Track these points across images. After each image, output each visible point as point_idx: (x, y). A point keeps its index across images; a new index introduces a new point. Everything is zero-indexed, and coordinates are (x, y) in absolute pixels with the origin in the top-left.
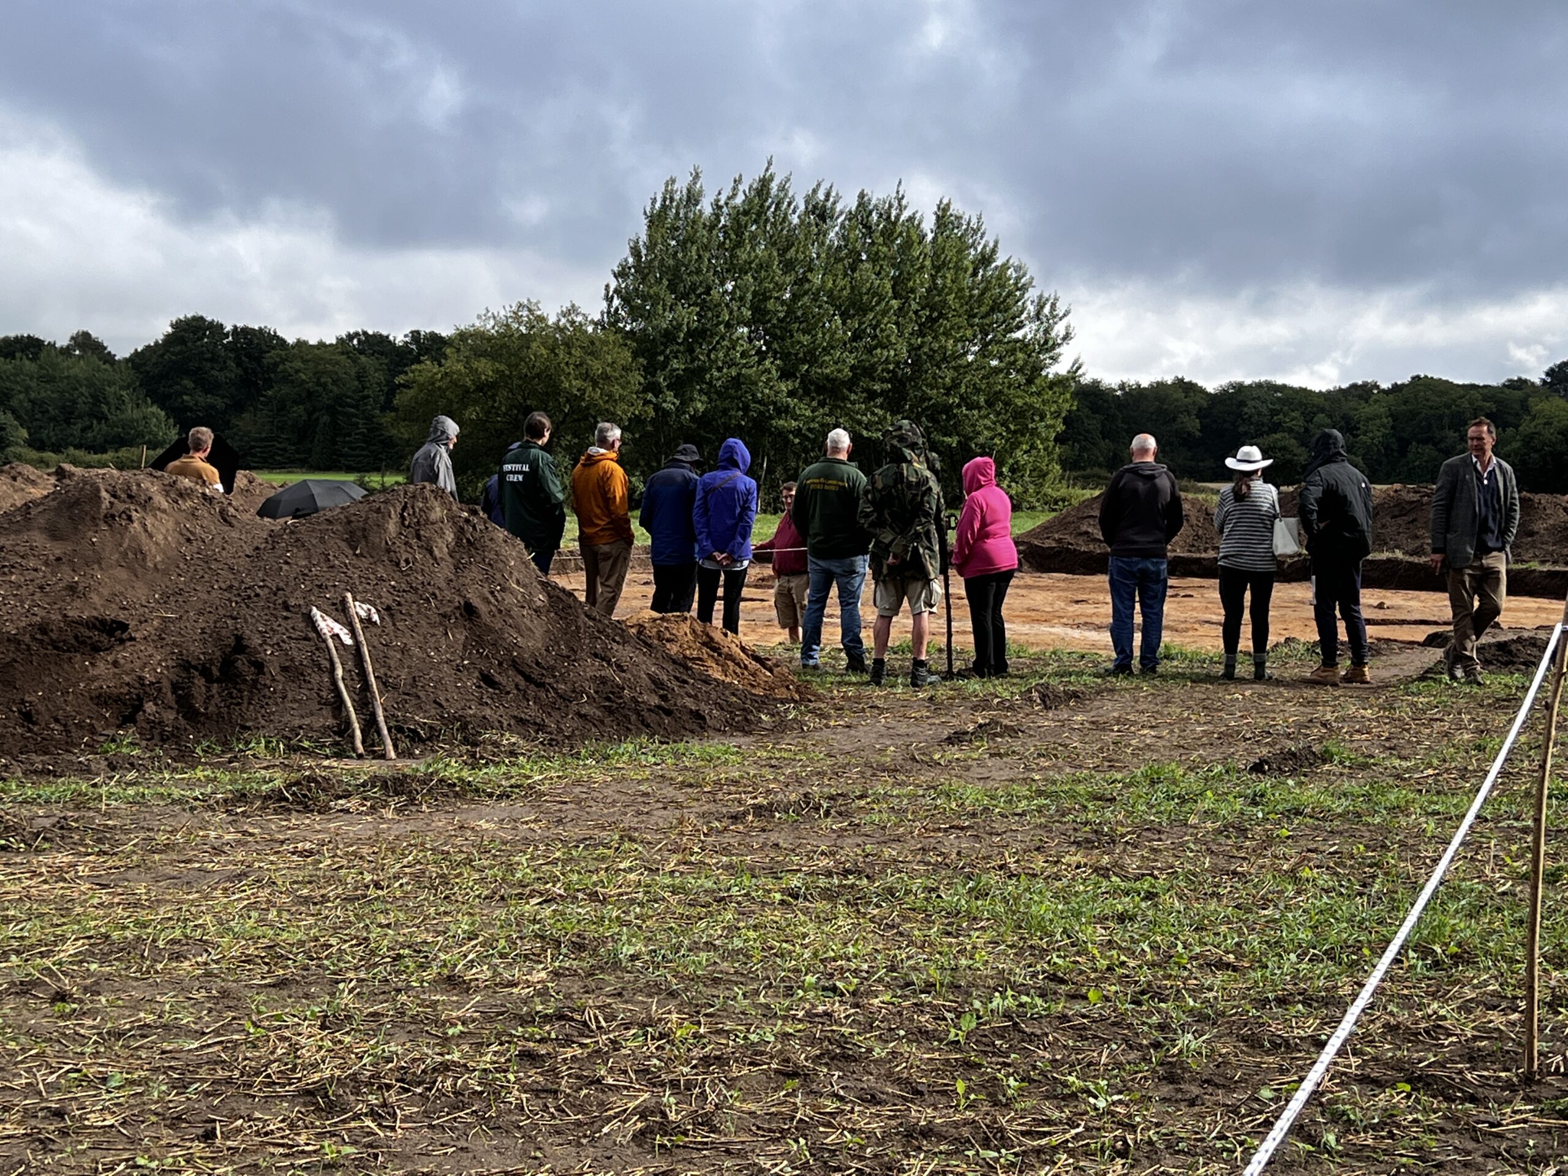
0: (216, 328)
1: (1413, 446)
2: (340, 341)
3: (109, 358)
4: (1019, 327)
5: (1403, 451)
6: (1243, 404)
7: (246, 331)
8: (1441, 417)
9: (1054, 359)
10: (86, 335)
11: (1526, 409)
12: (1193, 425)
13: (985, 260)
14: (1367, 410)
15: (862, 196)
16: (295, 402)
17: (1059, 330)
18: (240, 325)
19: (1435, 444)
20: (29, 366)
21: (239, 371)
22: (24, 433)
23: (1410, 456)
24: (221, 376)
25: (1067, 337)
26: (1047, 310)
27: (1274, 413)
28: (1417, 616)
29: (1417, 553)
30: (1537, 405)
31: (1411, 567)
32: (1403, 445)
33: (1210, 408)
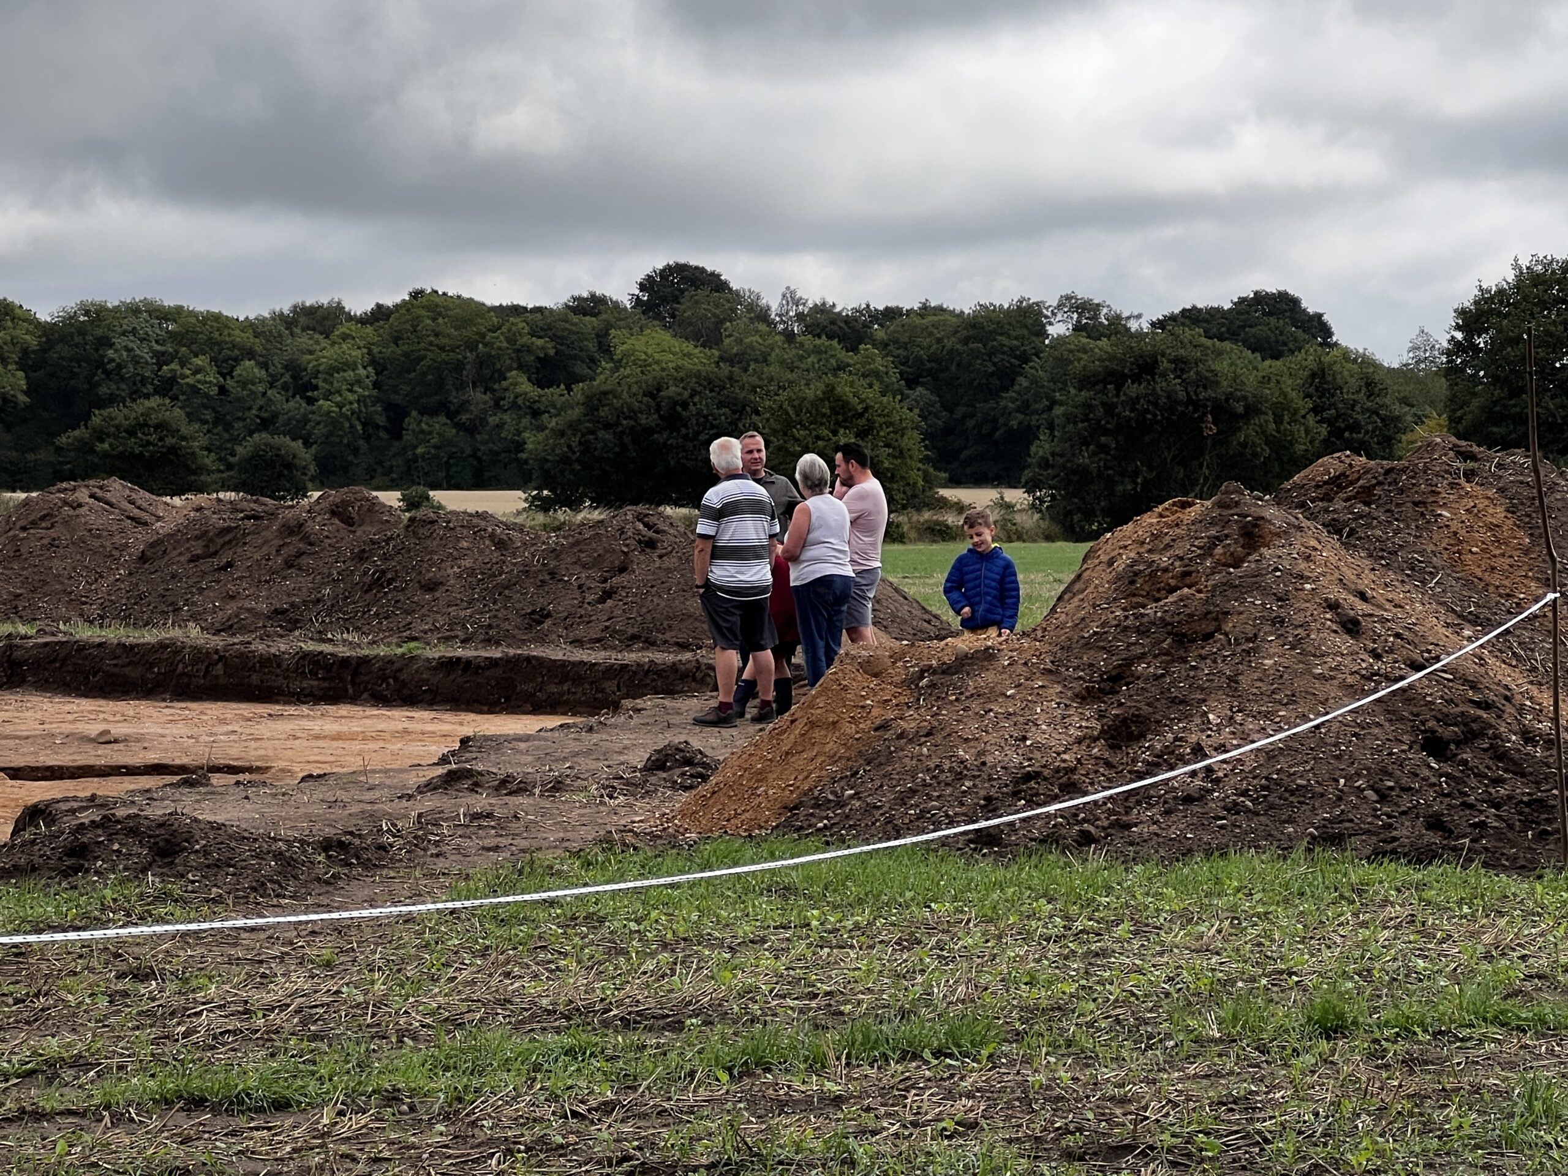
1: (413, 421)
5: (396, 431)
6: (105, 342)
8: (459, 366)
11: (606, 349)
14: (327, 353)
19: (450, 416)
23: (408, 437)
27: (162, 359)
28: (152, 757)
29: (227, 628)
30: (623, 342)
31: (201, 655)
32: (396, 415)
33: (44, 349)
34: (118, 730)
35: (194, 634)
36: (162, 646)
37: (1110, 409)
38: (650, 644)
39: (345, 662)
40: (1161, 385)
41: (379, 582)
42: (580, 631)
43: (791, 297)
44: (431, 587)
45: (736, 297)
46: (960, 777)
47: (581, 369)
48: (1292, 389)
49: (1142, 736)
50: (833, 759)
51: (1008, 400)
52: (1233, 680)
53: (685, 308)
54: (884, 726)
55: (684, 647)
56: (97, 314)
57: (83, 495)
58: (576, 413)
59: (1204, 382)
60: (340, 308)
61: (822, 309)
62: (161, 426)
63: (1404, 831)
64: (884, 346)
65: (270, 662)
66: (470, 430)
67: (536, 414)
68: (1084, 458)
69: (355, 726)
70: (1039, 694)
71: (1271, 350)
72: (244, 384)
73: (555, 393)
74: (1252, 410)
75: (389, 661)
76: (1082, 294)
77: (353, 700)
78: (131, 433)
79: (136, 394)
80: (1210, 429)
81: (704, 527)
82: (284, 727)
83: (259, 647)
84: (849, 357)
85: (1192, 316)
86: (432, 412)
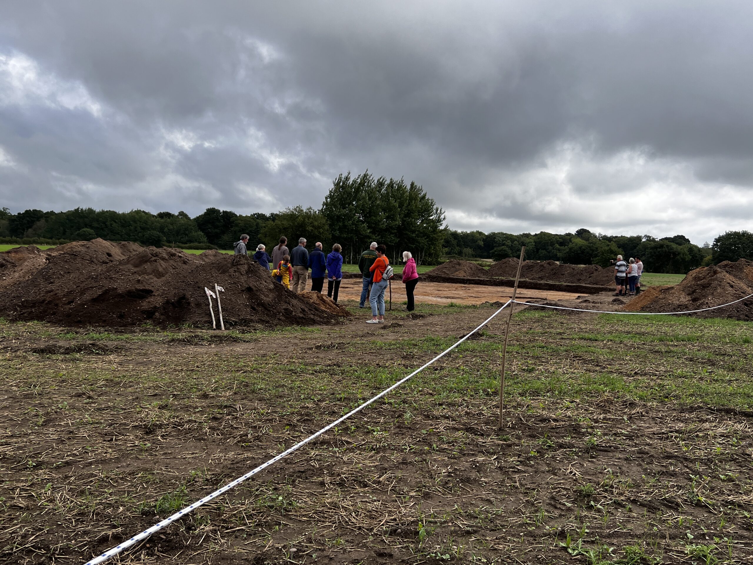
0: (218, 211)
1: (540, 251)
2: (251, 215)
3: (189, 219)
4: (432, 216)
5: (537, 252)
6: (495, 238)
7: (226, 212)
8: (548, 243)
9: (441, 225)
10: (182, 212)
11: (571, 241)
12: (481, 243)
13: (424, 197)
14: (528, 240)
15: (391, 179)
17: (442, 217)
18: (224, 210)
19: (546, 250)
20: (167, 220)
21: (224, 223)
23: (539, 253)
24: (219, 224)
25: (444, 219)
26: (439, 211)
27: (503, 241)
28: (529, 296)
29: (532, 279)
30: (573, 240)
31: (530, 283)
32: (538, 250)
33: (486, 239)
34: (522, 292)
35: (527, 279)
36: (524, 281)
37: (655, 253)
38: (597, 284)
39: (552, 285)
40: (664, 249)
41: (555, 274)
42: (586, 282)
43: (600, 234)
44: (563, 275)
45: (591, 234)
46: (669, 305)
47: (567, 244)
48: (686, 250)
49: (698, 300)
50: (649, 301)
51: (635, 251)
52: (713, 293)
53: (583, 235)
54: (657, 297)
55: (602, 285)
56: (494, 234)
57: (510, 260)
58: (568, 250)
59: (671, 249)
60: (530, 234)
61: (605, 236)
62: (505, 250)
63: (741, 316)
64: (615, 242)
65: (540, 284)
66: (549, 252)
67: (559, 250)
68: (651, 260)
69: (555, 294)
70: (681, 294)
71: (680, 244)
72: (515, 244)
73: (562, 248)
74: (679, 254)
75: (558, 285)
76: (648, 235)
77: (553, 290)
78: (500, 251)
79: (499, 246)
80: (672, 256)
81: (616, 268)
82: (545, 293)
83: (539, 282)
84: (609, 243)
85: (666, 239)
86: (543, 249)
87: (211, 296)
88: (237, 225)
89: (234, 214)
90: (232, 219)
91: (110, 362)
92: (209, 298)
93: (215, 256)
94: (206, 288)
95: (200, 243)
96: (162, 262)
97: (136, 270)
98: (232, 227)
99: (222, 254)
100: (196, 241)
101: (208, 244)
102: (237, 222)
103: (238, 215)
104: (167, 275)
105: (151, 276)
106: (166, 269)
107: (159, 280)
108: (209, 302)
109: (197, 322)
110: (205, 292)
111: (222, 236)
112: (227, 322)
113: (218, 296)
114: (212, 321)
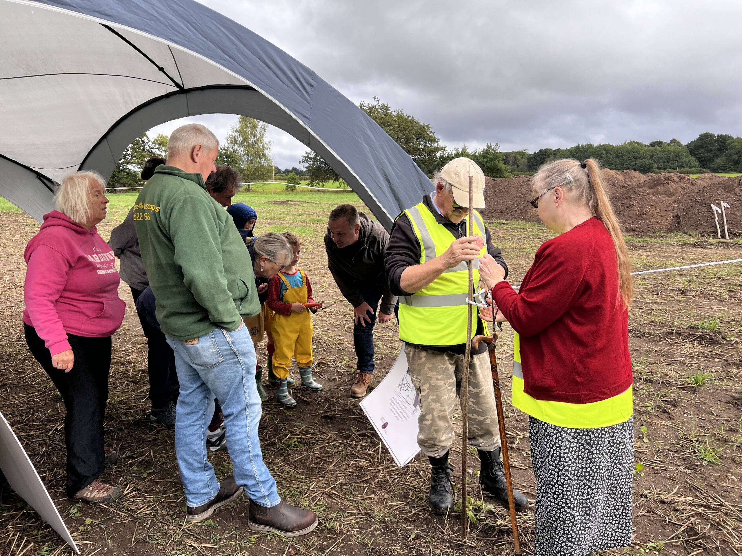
0: (712, 136)
3: (680, 145)
7: (721, 136)
10: (674, 140)
16: (734, 154)
18: (719, 134)
20: (658, 149)
21: (719, 146)
22: (656, 165)
24: (713, 148)
87: (717, 211)
88: (733, 148)
89: (730, 136)
90: (727, 142)
91: (640, 255)
92: (715, 213)
93: (711, 179)
94: (712, 205)
95: (691, 167)
96: (673, 184)
97: (651, 191)
98: (727, 149)
99: (719, 177)
100: (687, 166)
101: (699, 169)
102: (733, 144)
103: (735, 138)
104: (677, 195)
105: (663, 196)
106: (676, 190)
107: (670, 199)
108: (715, 216)
109: (703, 232)
110: (711, 208)
111: (715, 160)
112: (731, 233)
113: (724, 211)
114: (717, 232)
